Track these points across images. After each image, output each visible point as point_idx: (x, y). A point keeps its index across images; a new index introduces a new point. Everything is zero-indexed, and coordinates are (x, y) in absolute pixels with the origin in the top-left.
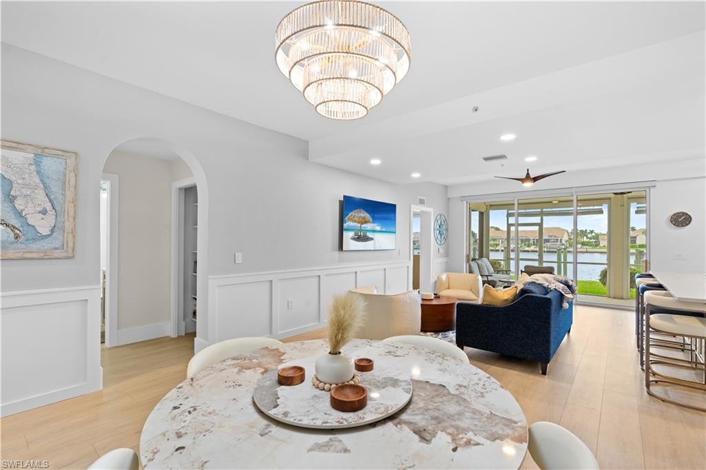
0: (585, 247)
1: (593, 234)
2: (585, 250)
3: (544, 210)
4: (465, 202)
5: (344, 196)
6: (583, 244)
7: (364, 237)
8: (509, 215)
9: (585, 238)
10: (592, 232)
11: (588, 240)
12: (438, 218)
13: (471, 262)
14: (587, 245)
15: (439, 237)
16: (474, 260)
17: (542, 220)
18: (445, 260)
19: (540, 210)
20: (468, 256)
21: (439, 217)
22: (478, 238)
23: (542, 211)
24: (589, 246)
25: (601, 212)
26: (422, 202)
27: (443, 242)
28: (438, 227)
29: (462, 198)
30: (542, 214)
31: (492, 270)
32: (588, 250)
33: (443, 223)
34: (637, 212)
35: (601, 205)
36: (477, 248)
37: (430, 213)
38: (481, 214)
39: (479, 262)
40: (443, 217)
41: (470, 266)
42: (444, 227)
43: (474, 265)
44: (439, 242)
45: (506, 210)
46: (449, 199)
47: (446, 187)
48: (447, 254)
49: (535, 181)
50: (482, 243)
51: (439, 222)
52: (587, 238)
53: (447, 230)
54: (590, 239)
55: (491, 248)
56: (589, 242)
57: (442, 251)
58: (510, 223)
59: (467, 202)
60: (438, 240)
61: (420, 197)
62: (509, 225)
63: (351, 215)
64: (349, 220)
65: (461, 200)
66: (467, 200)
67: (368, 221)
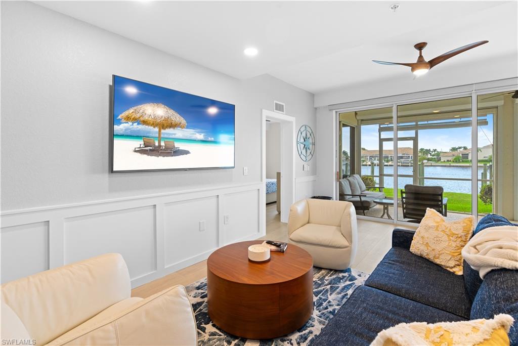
0: (430, 162)
1: (436, 152)
2: (430, 164)
3: (419, 123)
4: (334, 111)
5: (114, 76)
6: (429, 160)
7: (166, 148)
8: (381, 130)
9: (429, 155)
10: (435, 150)
11: (431, 157)
12: (302, 130)
13: (341, 180)
14: (431, 161)
15: (304, 152)
16: (345, 177)
17: (417, 134)
18: (311, 178)
19: (414, 123)
20: (338, 174)
21: (303, 128)
22: (349, 155)
23: (417, 125)
24: (434, 161)
26: (279, 108)
27: (308, 158)
28: (302, 140)
29: (331, 107)
30: (417, 128)
31: (364, 187)
32: (432, 164)
33: (308, 135)
36: (349, 164)
37: (290, 123)
38: (353, 130)
39: (350, 179)
40: (308, 129)
41: (341, 185)
42: (310, 141)
43: (345, 183)
44: (304, 158)
45: (378, 125)
46: (316, 109)
47: (312, 96)
48: (314, 171)
49: (431, 67)
50: (354, 159)
51: (304, 134)
52: (431, 155)
53: (314, 144)
54: (433, 156)
55: (362, 163)
56: (432, 158)
57: (307, 168)
58: (381, 138)
59: (336, 112)
60: (302, 156)
61: (277, 102)
62: (381, 141)
63: (133, 112)
64: (128, 120)
65: (330, 110)
66: (337, 110)
67: (176, 125)
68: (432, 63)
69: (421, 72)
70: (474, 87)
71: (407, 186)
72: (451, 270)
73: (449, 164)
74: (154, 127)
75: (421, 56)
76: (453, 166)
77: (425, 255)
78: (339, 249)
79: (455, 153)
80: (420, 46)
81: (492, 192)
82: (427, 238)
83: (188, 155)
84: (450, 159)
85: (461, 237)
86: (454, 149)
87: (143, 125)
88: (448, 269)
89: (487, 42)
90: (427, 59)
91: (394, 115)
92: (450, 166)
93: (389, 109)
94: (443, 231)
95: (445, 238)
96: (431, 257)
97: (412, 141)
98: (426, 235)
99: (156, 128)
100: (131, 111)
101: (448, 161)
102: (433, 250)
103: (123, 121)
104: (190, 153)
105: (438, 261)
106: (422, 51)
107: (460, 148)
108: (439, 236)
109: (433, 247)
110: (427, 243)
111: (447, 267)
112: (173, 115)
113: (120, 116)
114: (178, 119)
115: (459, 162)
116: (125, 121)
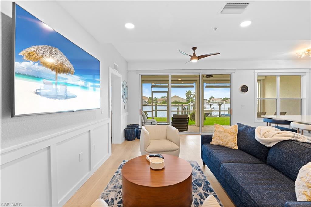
8: (152, 87)
12: (124, 83)
15: (125, 97)
17: (168, 89)
18: (127, 114)
25: (193, 86)
26: (116, 68)
27: (126, 101)
28: (124, 90)
31: (146, 117)
33: (126, 87)
34: (206, 87)
35: (193, 83)
37: (120, 78)
40: (126, 83)
42: (127, 90)
45: (151, 84)
46: (128, 71)
47: (127, 62)
48: (128, 109)
49: (199, 59)
51: (124, 86)
55: (143, 105)
58: (153, 91)
59: (140, 75)
60: (124, 100)
61: (115, 64)
62: (153, 92)
63: (34, 51)
64: (29, 58)
65: (137, 73)
66: (140, 74)
67: (68, 70)
68: (200, 58)
69: (195, 61)
70: (202, 71)
71: (174, 115)
72: (234, 148)
73: (160, 105)
74: (52, 70)
75: (194, 54)
76: (162, 105)
77: (221, 144)
78: (175, 151)
79: (162, 99)
80: (194, 49)
81: (195, 115)
82: (222, 136)
83: (75, 98)
84: (161, 102)
85: (234, 134)
86: (162, 98)
87: (43, 66)
88: (232, 148)
89: (219, 53)
90: (197, 55)
91: (170, 79)
92: (161, 105)
93: (168, 76)
94: (228, 132)
95: (229, 135)
96: (224, 145)
97: (166, 93)
98: (220, 135)
99: (54, 71)
100: (33, 49)
101: (160, 103)
102: (225, 141)
103: (25, 58)
104: (77, 97)
105: (227, 146)
106: (195, 51)
107: (164, 97)
108: (227, 135)
109: (225, 140)
110: (222, 139)
111: (232, 147)
112: (66, 61)
113: (21, 53)
114: (69, 66)
115: (164, 104)
116: (26, 59)
